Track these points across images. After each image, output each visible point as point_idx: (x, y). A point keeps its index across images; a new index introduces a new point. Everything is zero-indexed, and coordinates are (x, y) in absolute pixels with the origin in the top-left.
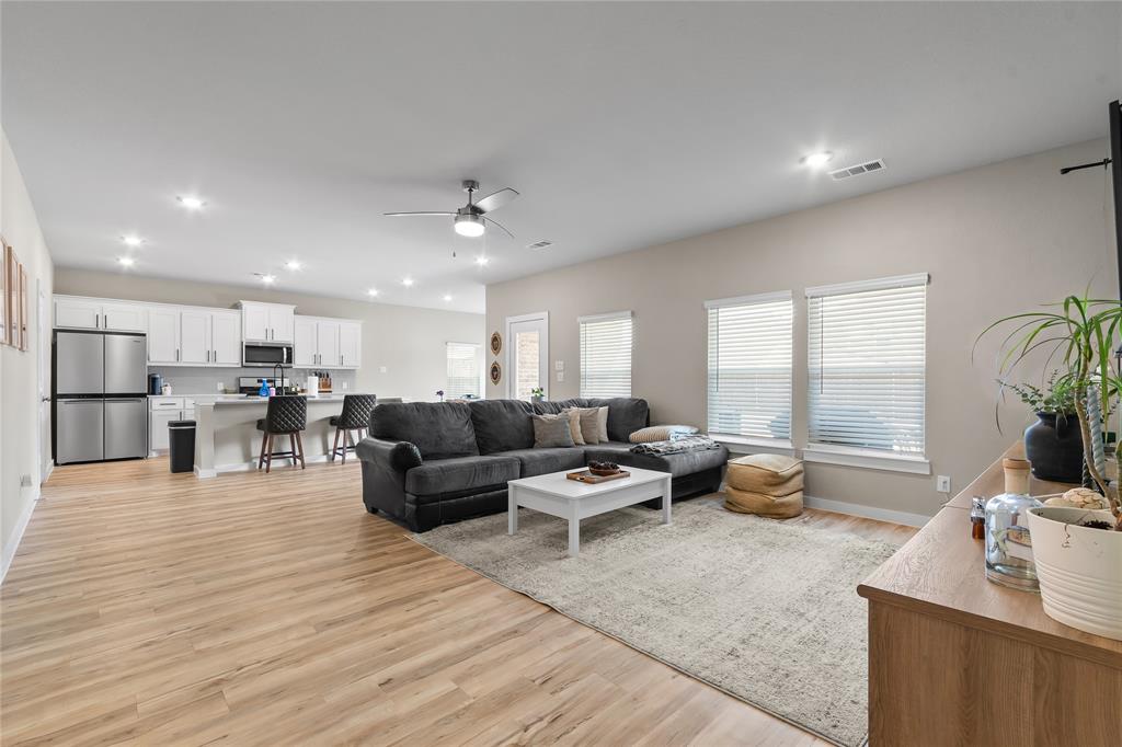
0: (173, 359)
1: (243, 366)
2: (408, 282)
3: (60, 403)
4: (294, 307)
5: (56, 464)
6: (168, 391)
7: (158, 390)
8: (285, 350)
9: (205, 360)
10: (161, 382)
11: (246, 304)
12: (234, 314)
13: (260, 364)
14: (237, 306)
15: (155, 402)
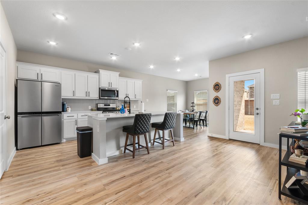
0: (72, 95)
1: (100, 99)
2: (177, 59)
3: (19, 117)
4: (120, 73)
5: (17, 149)
6: (69, 110)
7: (65, 110)
8: (116, 91)
9: (85, 96)
10: (66, 106)
11: (101, 71)
12: (96, 75)
13: (106, 98)
14: (97, 72)
15: (65, 115)
